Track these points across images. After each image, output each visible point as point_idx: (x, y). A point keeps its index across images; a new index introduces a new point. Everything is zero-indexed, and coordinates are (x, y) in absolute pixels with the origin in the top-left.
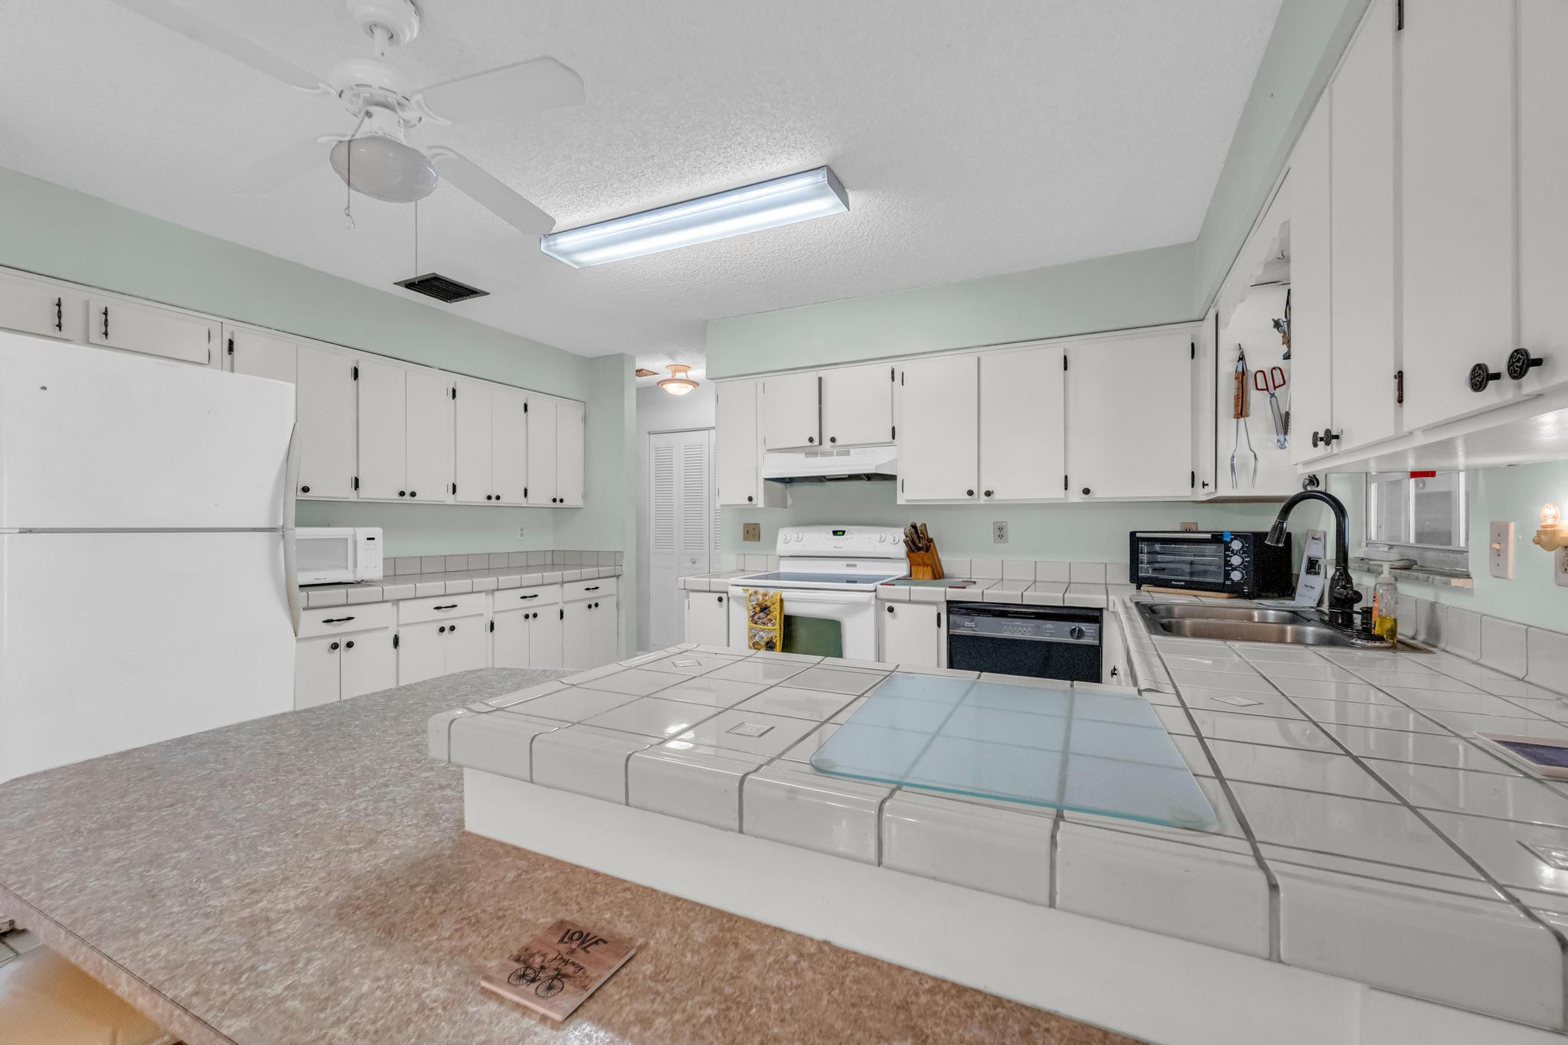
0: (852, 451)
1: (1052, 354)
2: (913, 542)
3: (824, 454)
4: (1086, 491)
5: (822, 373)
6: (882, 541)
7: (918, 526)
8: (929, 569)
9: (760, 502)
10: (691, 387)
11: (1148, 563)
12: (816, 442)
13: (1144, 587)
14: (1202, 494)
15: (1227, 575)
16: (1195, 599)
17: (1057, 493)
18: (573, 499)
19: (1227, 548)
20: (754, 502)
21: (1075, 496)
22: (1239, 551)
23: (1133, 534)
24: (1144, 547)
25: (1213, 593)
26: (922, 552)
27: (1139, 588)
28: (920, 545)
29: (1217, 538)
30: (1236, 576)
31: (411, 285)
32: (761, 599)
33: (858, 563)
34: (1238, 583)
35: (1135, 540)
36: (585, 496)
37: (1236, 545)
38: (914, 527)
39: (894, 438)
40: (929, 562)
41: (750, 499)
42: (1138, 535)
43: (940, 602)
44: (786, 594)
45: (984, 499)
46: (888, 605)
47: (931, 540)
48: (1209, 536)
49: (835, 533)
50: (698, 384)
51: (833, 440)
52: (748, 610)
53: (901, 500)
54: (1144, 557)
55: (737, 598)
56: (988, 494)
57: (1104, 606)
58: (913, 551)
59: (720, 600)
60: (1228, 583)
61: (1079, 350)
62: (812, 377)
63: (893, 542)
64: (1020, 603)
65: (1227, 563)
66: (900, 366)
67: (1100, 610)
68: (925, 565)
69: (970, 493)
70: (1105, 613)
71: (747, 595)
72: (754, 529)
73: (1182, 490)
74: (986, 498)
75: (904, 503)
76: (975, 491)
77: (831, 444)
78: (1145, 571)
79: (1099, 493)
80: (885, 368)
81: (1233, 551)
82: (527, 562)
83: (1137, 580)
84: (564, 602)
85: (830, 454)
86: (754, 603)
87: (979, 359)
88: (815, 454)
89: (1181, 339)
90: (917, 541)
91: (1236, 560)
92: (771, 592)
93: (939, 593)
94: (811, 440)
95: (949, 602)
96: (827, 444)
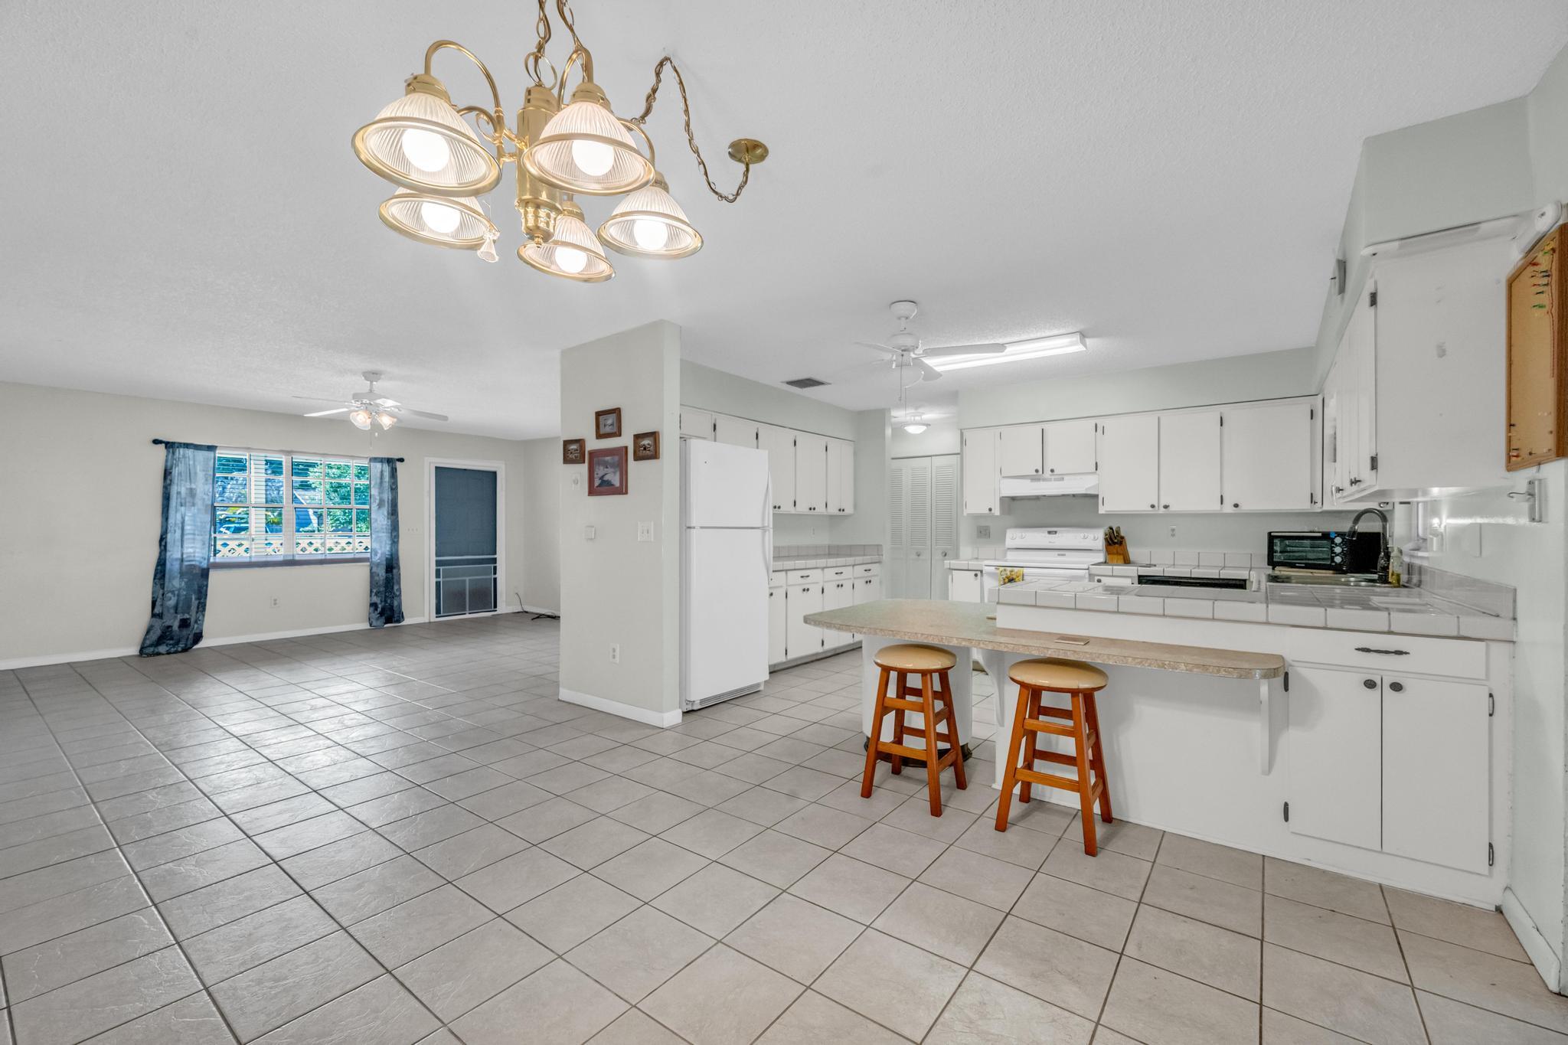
0: (1066, 478)
1: (1213, 415)
2: (1111, 538)
3: (1044, 480)
4: (1236, 506)
5: (1046, 426)
6: (1085, 538)
7: (1114, 529)
8: (1122, 557)
9: (997, 512)
10: (925, 428)
11: (1281, 552)
12: (1041, 472)
13: (1277, 568)
14: (1317, 508)
15: (1333, 561)
16: (1311, 574)
17: (1215, 507)
18: (849, 510)
19: (1333, 542)
20: (993, 511)
21: (1228, 508)
22: (1340, 544)
23: (1270, 533)
24: (1277, 541)
25: (1324, 571)
26: (1117, 545)
27: (1273, 569)
28: (1115, 543)
29: (1326, 536)
30: (1338, 559)
31: (791, 383)
32: (1009, 574)
33: (1067, 553)
34: (1340, 564)
35: (1271, 538)
36: (855, 506)
37: (1338, 540)
38: (1111, 528)
39: (1096, 469)
40: (1121, 552)
41: (990, 510)
42: (1272, 534)
43: (1134, 577)
44: (1026, 571)
45: (1162, 510)
46: (1097, 578)
47: (1122, 538)
48: (1320, 534)
49: (1049, 532)
50: (930, 425)
51: (1052, 471)
52: (1000, 581)
53: (1102, 510)
54: (1277, 548)
55: (990, 574)
56: (1166, 507)
57: (1247, 578)
58: (1110, 545)
59: (976, 575)
60: (1334, 564)
61: (1231, 413)
62: (1038, 428)
63: (1096, 538)
64: (1189, 576)
65: (1333, 552)
66: (1100, 422)
67: (1245, 581)
68: (1118, 553)
69: (1153, 506)
70: (1247, 582)
71: (998, 571)
72: (986, 530)
73: (1305, 505)
74: (1164, 510)
75: (1103, 512)
76: (1156, 505)
77: (1050, 473)
78: (1278, 557)
79: (1245, 507)
80: (1092, 422)
81: (1336, 544)
82: (815, 553)
83: (1272, 563)
84: (855, 578)
85: (1050, 480)
86: (1004, 576)
87: (1159, 419)
88: (1039, 480)
89: (1304, 407)
90: (1114, 539)
91: (1338, 550)
92: (1016, 569)
93: (1133, 571)
94: (1037, 471)
95: (1139, 576)
96: (1048, 473)
